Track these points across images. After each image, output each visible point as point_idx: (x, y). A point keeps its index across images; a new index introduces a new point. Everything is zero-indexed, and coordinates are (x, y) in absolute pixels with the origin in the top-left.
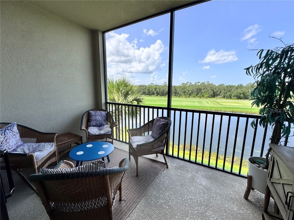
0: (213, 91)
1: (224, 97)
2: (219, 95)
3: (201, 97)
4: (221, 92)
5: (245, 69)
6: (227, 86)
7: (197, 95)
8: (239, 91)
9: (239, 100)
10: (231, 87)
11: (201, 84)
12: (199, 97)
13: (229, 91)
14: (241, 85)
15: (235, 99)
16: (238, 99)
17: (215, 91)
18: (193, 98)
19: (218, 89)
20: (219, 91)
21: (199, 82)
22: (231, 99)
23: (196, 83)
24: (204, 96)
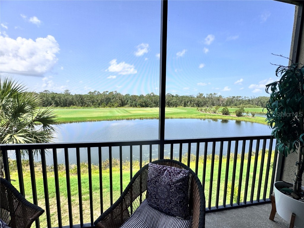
0: (122, 101)
1: (131, 106)
2: (126, 104)
3: (111, 107)
4: (128, 101)
6: (132, 96)
7: (107, 105)
8: (141, 100)
9: (143, 108)
10: (135, 96)
11: (110, 93)
12: (109, 107)
13: (135, 100)
14: (142, 95)
15: (140, 107)
16: (141, 107)
17: (123, 100)
18: (103, 108)
19: (125, 97)
20: (126, 101)
21: (107, 92)
22: (136, 107)
23: (104, 92)
24: (114, 106)
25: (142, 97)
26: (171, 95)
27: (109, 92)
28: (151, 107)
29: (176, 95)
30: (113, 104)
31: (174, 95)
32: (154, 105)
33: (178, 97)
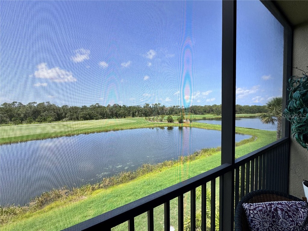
0: (58, 114)
1: (71, 119)
2: (64, 117)
3: (41, 122)
4: (66, 114)
6: (72, 108)
7: (34, 119)
8: (84, 112)
10: (76, 108)
12: (39, 122)
13: (76, 113)
14: (85, 106)
15: (83, 120)
16: (85, 120)
17: (60, 113)
18: (29, 125)
19: (62, 109)
20: (64, 113)
21: (35, 103)
22: (79, 120)
23: (30, 103)
24: (46, 120)
25: (84, 108)
26: (118, 105)
27: (38, 103)
28: (96, 119)
31: (122, 106)
32: (100, 116)
33: (125, 107)
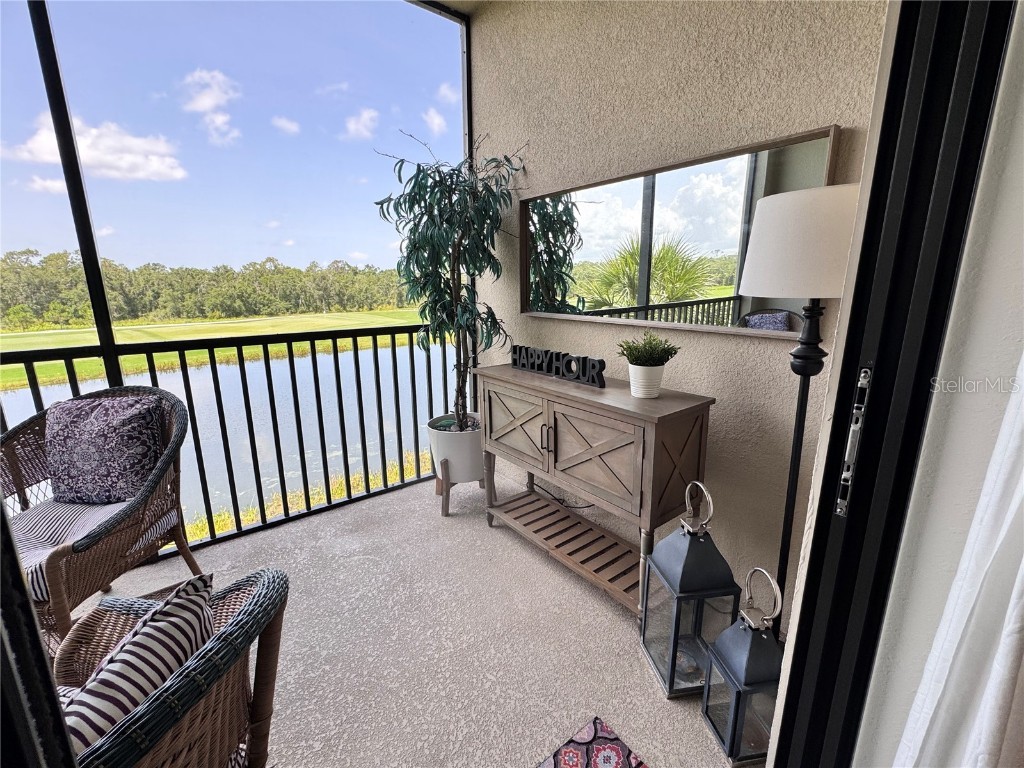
0: (125, 295)
1: (178, 314)
2: (152, 306)
3: (67, 322)
4: (157, 295)
5: (377, 204)
6: (176, 273)
7: (38, 314)
8: (225, 287)
9: (234, 320)
10: (193, 274)
11: (47, 260)
12: (56, 323)
13: (192, 291)
14: (225, 267)
15: (220, 317)
16: (229, 316)
17: (132, 291)
18: (20, 332)
19: (141, 279)
20: (150, 293)
21: (29, 252)
22: (206, 317)
23: (12, 254)
24: (82, 317)
25: (223, 274)
26: (349, 266)
27: (45, 253)
28: (271, 314)
29: (367, 266)
30: (76, 311)
31: (361, 267)
32: (283, 304)
33: (374, 274)
